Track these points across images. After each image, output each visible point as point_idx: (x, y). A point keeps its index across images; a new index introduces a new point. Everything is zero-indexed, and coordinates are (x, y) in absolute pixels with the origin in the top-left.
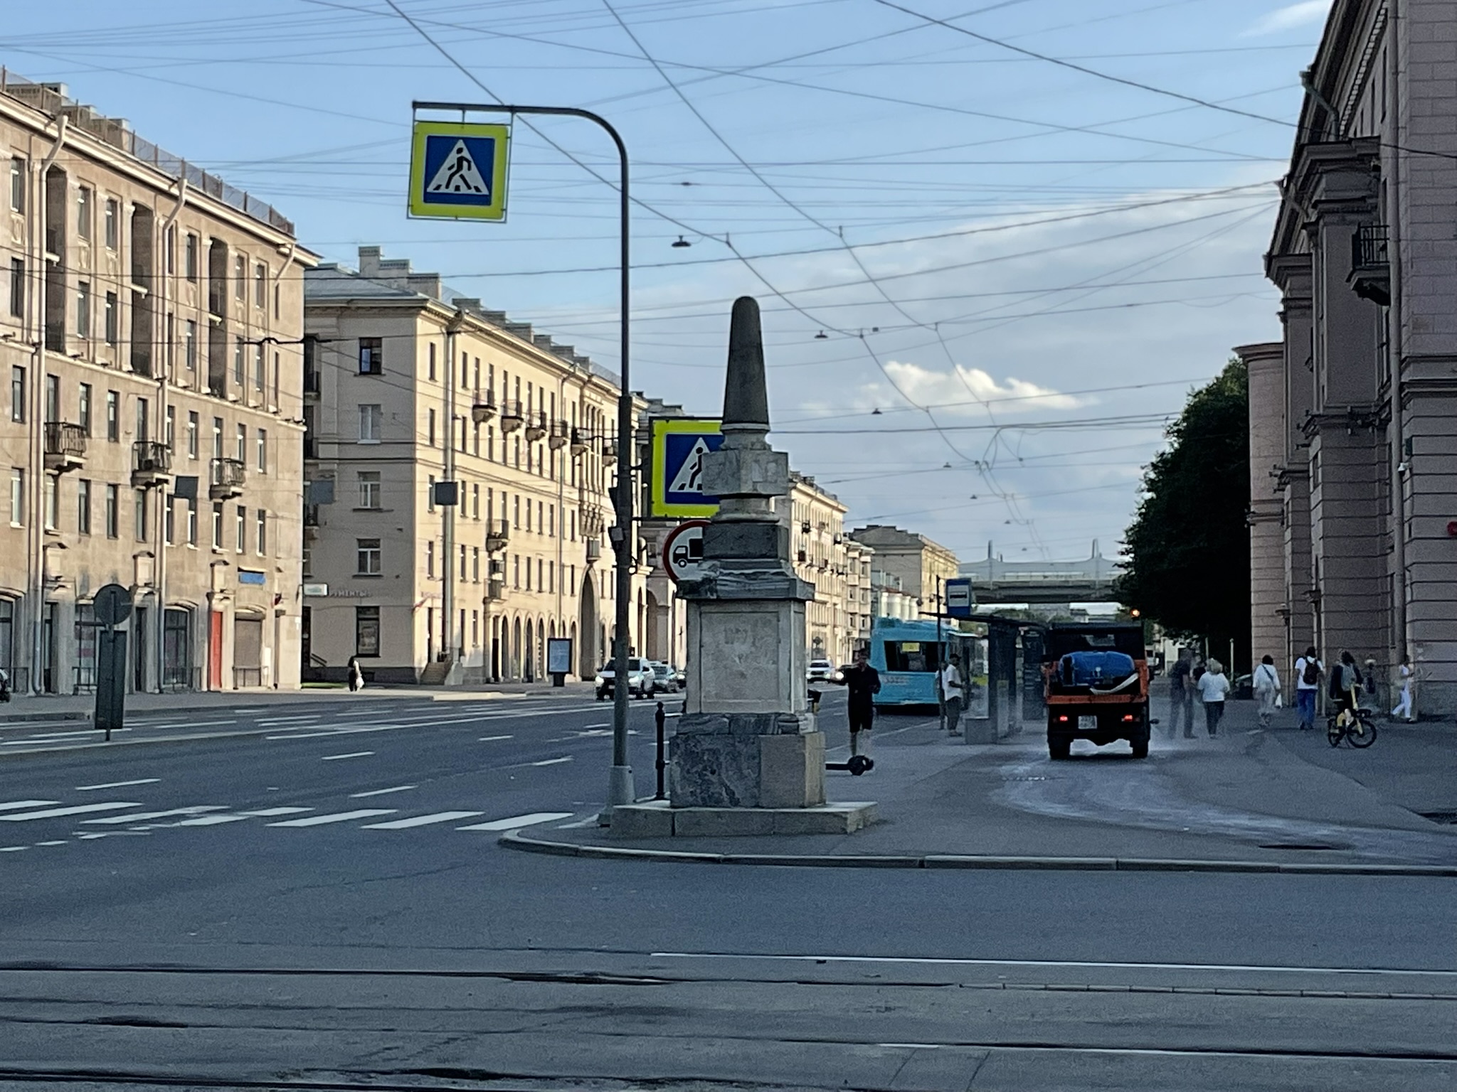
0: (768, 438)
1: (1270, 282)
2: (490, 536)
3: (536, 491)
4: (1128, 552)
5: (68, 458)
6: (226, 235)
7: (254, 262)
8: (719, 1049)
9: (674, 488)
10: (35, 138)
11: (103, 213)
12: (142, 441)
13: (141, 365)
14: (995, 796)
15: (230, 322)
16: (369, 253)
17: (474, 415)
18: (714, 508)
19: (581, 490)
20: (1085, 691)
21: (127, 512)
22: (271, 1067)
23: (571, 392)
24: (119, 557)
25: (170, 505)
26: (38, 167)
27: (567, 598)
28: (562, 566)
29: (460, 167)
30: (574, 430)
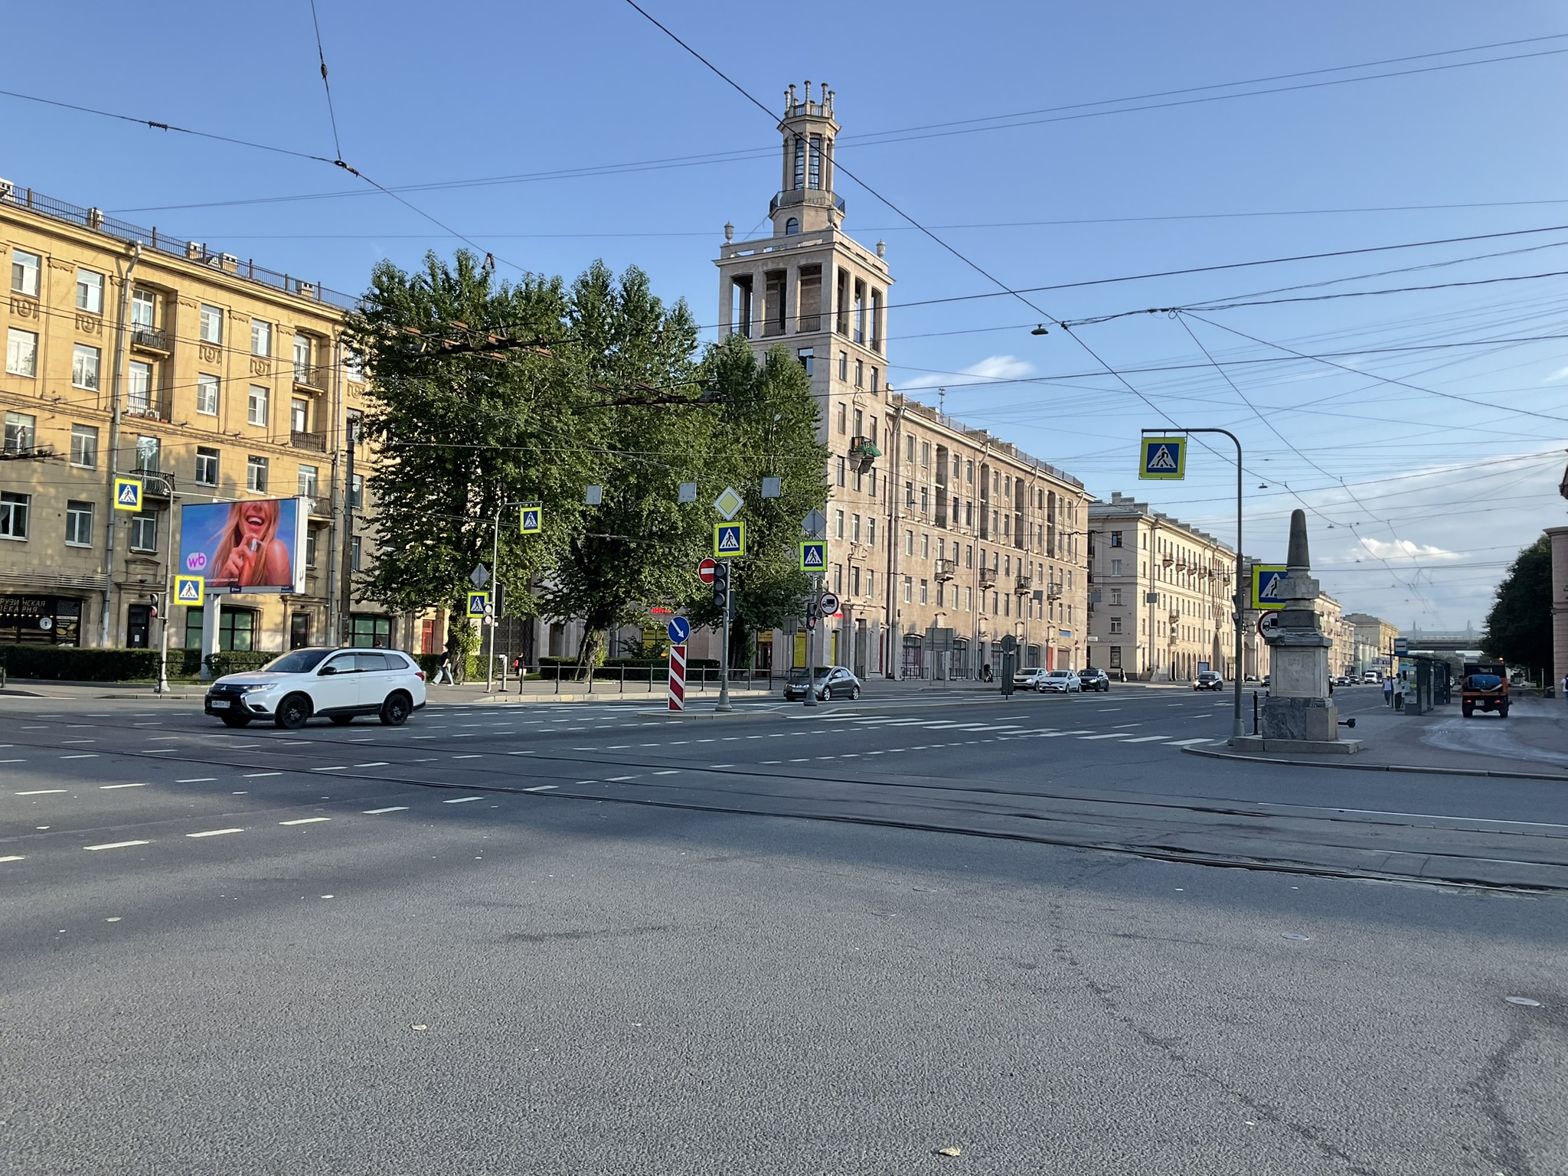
0: (1309, 573)
1: (1563, 498)
2: (1171, 617)
3: (1193, 597)
4: (1487, 627)
5: (989, 583)
6: (1055, 489)
7: (1067, 500)
8: (1294, 847)
9: (1263, 596)
10: (977, 452)
11: (1004, 482)
12: (1019, 576)
13: (1019, 544)
14: (1423, 739)
15: (1056, 525)
16: (1116, 495)
17: (1164, 564)
18: (1284, 605)
19: (1213, 597)
20: (1479, 691)
21: (1013, 605)
22: (1089, 840)
23: (1209, 554)
24: (1009, 623)
25: (1031, 602)
26: (977, 464)
27: (1206, 645)
28: (1204, 630)
29: (1163, 457)
30: (1210, 571)
